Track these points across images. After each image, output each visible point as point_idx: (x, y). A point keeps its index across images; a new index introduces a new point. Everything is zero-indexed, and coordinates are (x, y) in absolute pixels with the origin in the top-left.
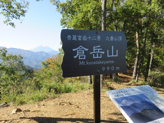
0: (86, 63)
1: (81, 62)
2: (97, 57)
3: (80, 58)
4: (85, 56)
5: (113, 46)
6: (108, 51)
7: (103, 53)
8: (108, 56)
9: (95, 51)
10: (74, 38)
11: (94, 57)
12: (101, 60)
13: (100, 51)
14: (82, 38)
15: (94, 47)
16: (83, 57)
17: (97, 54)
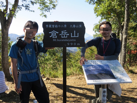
0: (57, 40)
1: (54, 40)
2: (64, 37)
3: (53, 37)
4: (56, 36)
5: (75, 31)
6: (71, 33)
7: (68, 35)
8: (72, 37)
9: (63, 33)
10: (50, 26)
11: (62, 37)
12: (67, 39)
13: (66, 33)
14: (54, 26)
15: (62, 31)
16: (56, 37)
17: (64, 35)
